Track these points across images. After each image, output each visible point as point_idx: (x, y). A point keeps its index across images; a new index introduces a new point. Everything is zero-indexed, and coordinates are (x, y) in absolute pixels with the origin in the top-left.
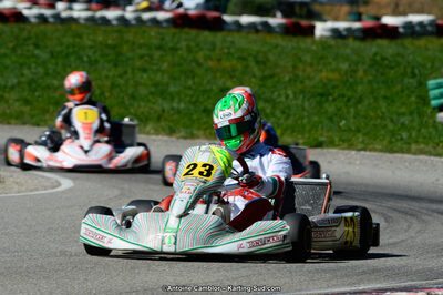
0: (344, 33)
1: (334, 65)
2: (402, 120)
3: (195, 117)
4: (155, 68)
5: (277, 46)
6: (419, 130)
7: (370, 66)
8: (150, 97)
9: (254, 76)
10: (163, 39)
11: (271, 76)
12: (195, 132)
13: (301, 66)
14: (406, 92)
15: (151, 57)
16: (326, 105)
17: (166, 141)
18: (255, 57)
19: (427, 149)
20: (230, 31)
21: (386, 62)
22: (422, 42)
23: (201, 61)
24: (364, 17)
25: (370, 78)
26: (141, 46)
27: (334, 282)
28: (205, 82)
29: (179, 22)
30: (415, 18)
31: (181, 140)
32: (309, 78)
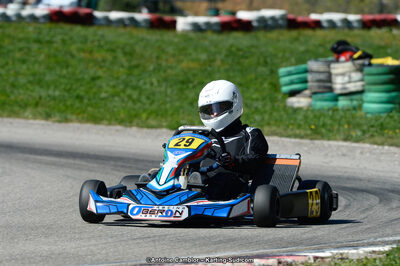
0: (204, 27)
1: (194, 56)
2: (255, 104)
3: (69, 103)
4: (33, 59)
5: (142, 40)
6: (271, 114)
7: (227, 56)
8: (29, 86)
9: (122, 66)
10: (40, 33)
11: (137, 66)
12: (69, 116)
13: (164, 56)
14: (260, 80)
15: (29, 49)
16: (187, 92)
17: (43, 125)
18: (123, 49)
19: (278, 131)
20: (101, 25)
21: (241, 53)
22: (274, 35)
23: (75, 52)
24: (222, 12)
25: (227, 67)
26: (20, 40)
27: (193, 250)
28: (77, 72)
29: (54, 18)
30: (267, 13)
31: (57, 124)
32: (171, 68)
